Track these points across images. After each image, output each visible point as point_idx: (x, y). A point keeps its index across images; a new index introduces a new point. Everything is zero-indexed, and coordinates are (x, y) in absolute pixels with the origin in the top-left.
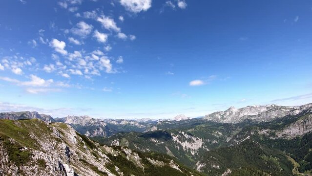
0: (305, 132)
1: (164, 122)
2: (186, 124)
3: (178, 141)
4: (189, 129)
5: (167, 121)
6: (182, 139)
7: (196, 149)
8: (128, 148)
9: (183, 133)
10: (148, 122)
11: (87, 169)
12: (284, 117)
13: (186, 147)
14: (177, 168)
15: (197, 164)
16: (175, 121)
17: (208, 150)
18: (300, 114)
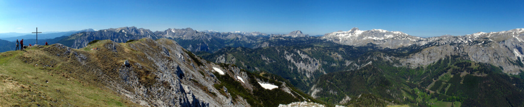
0: (429, 63)
1: (277, 37)
2: (303, 42)
3: (292, 61)
4: (306, 47)
5: (281, 37)
6: (298, 59)
7: (312, 72)
8: (236, 67)
9: (299, 52)
10: (258, 37)
11: (197, 89)
12: (410, 46)
13: (300, 68)
14: (289, 92)
15: (312, 89)
16: (290, 37)
17: (325, 73)
18: (426, 45)
